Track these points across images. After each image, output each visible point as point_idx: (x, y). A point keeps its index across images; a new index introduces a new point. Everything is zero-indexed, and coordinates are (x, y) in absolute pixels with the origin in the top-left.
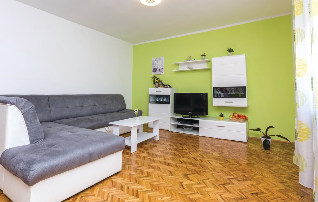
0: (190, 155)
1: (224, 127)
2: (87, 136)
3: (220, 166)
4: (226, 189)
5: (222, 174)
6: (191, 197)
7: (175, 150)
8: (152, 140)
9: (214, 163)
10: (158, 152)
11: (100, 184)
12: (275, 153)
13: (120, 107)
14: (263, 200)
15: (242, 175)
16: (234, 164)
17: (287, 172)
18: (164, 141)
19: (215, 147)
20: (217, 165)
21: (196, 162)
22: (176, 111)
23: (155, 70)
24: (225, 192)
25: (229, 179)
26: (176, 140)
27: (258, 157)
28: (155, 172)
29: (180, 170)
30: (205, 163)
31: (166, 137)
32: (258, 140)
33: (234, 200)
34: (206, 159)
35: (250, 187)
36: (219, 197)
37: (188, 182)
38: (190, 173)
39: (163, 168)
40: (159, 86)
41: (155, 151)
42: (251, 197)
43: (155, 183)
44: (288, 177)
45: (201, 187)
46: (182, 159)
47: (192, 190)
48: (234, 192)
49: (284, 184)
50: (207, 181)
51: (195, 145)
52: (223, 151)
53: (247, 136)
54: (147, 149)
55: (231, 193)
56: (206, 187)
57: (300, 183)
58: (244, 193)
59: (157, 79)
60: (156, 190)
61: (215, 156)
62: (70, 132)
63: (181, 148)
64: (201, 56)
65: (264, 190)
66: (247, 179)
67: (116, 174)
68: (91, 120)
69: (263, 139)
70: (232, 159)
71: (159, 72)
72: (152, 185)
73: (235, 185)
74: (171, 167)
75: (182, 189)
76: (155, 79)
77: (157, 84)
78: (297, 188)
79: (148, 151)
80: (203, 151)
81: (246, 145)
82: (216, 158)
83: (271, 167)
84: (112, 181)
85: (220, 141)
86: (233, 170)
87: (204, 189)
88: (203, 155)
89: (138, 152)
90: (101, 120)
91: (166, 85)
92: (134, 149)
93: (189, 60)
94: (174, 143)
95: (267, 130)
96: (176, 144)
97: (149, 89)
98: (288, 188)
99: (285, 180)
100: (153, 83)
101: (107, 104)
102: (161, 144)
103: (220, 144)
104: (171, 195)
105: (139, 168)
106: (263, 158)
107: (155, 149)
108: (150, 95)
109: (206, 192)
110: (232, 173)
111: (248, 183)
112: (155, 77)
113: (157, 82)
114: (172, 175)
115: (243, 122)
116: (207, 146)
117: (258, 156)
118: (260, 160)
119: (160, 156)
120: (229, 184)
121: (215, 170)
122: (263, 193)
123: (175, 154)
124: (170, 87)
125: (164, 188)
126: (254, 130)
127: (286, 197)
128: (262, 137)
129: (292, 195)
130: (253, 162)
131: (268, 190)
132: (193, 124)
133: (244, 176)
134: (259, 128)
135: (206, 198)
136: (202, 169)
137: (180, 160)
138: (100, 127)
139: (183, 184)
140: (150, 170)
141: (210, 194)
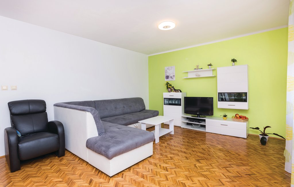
0: (199, 147)
1: (227, 125)
2: (130, 131)
3: (223, 155)
4: (227, 170)
5: (224, 161)
6: (203, 173)
7: (188, 142)
8: (169, 134)
9: (218, 153)
10: (175, 143)
11: (142, 162)
12: (270, 147)
13: (141, 108)
14: (254, 179)
15: (240, 162)
16: (234, 155)
17: (277, 162)
18: (178, 135)
19: (219, 141)
20: (220, 155)
21: (204, 152)
22: (186, 112)
23: (167, 77)
24: (226, 172)
25: (230, 164)
26: (187, 135)
27: (254, 150)
28: (175, 157)
29: (193, 156)
30: (211, 152)
31: (179, 132)
32: (257, 137)
33: (233, 177)
34: (212, 150)
35: (245, 170)
36: (222, 175)
37: (200, 165)
38: (201, 159)
39: (181, 155)
40: (171, 91)
41: (172, 142)
42: (245, 176)
43: (177, 164)
44: (277, 166)
45: (209, 168)
46: (194, 149)
47: (203, 169)
48: (233, 172)
49: (272, 170)
50: (213, 164)
51: (203, 139)
52: (226, 145)
53: (247, 134)
54: (166, 141)
55: (230, 173)
56: (213, 168)
57: (285, 170)
58: (240, 173)
59: (169, 85)
60: (178, 168)
61: (220, 148)
62: (117, 128)
63: (192, 141)
64: (208, 65)
65: (255, 173)
66: (244, 165)
67: (150, 157)
68: (124, 119)
69: (261, 137)
70: (233, 151)
71: (171, 79)
72: (175, 165)
73: (234, 168)
74: (186, 154)
75: (196, 168)
76: (168, 85)
77: (169, 89)
78: (283, 173)
79: (168, 142)
80: (210, 144)
81: (246, 141)
82: (220, 150)
83: (264, 158)
84: (149, 161)
85: (223, 136)
86: (233, 159)
87: (211, 170)
88: (210, 147)
89: (160, 143)
90: (131, 119)
91: (177, 90)
92: (157, 141)
93: (197, 69)
94: (186, 137)
95: (265, 129)
96: (188, 138)
97: (164, 93)
98: (275, 173)
99: (274, 167)
100: (166, 88)
101: (132, 106)
102: (176, 137)
103: (223, 139)
104: (189, 172)
105: (164, 154)
106: (258, 151)
107: (172, 141)
108: (164, 98)
109: (213, 172)
110: (232, 160)
111: (244, 168)
112: (168, 84)
113: (170, 88)
114: (188, 160)
115: (244, 122)
116: (213, 140)
117: (256, 150)
118: (256, 152)
119: (177, 147)
120: (230, 167)
121: (219, 158)
122: (255, 174)
123: (188, 146)
124: (181, 92)
125: (184, 167)
126: (253, 128)
127: (271, 178)
128: (260, 135)
129: (276, 177)
130: (250, 154)
131: (258, 173)
132: (201, 122)
133: (242, 163)
134: (258, 127)
135: (213, 175)
136: (209, 157)
137: (192, 150)
138: (130, 124)
139: (197, 165)
140: (172, 156)
141: (216, 173)
